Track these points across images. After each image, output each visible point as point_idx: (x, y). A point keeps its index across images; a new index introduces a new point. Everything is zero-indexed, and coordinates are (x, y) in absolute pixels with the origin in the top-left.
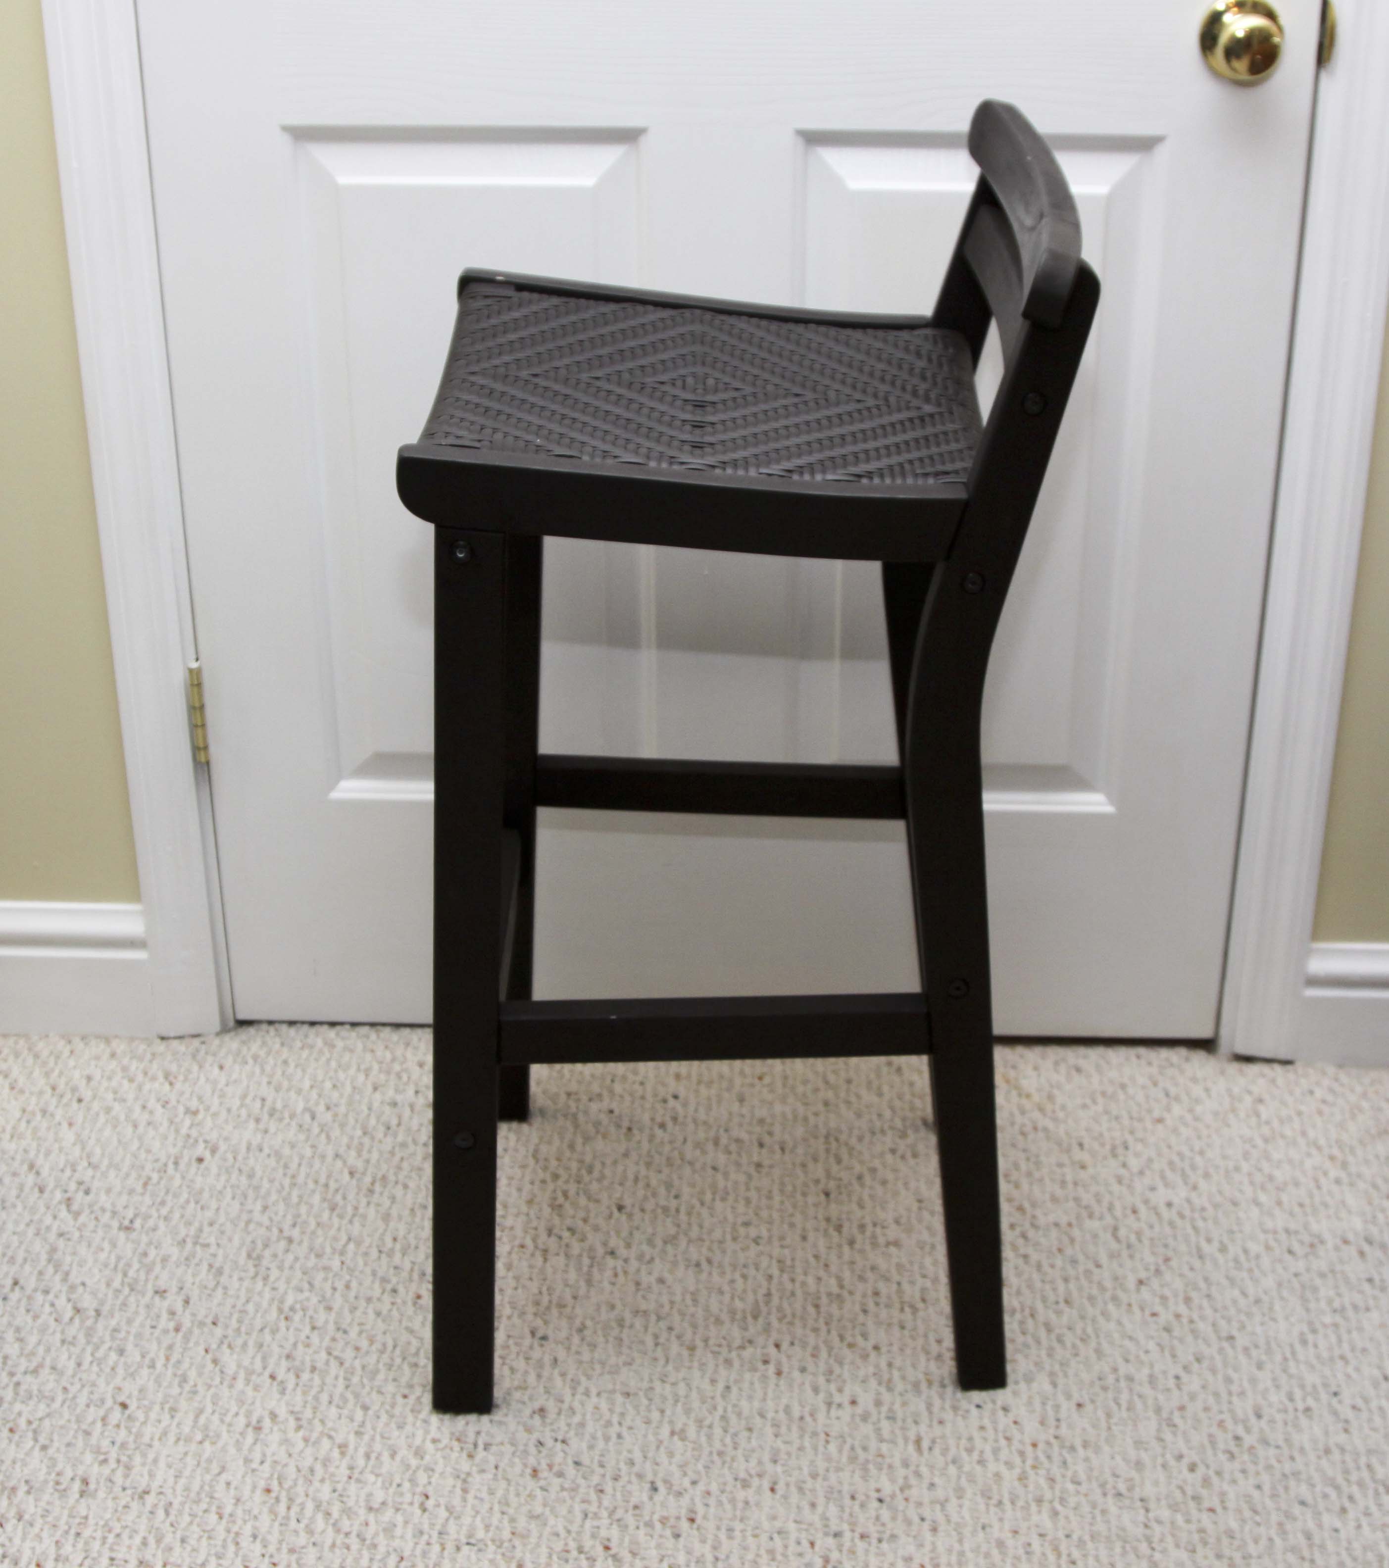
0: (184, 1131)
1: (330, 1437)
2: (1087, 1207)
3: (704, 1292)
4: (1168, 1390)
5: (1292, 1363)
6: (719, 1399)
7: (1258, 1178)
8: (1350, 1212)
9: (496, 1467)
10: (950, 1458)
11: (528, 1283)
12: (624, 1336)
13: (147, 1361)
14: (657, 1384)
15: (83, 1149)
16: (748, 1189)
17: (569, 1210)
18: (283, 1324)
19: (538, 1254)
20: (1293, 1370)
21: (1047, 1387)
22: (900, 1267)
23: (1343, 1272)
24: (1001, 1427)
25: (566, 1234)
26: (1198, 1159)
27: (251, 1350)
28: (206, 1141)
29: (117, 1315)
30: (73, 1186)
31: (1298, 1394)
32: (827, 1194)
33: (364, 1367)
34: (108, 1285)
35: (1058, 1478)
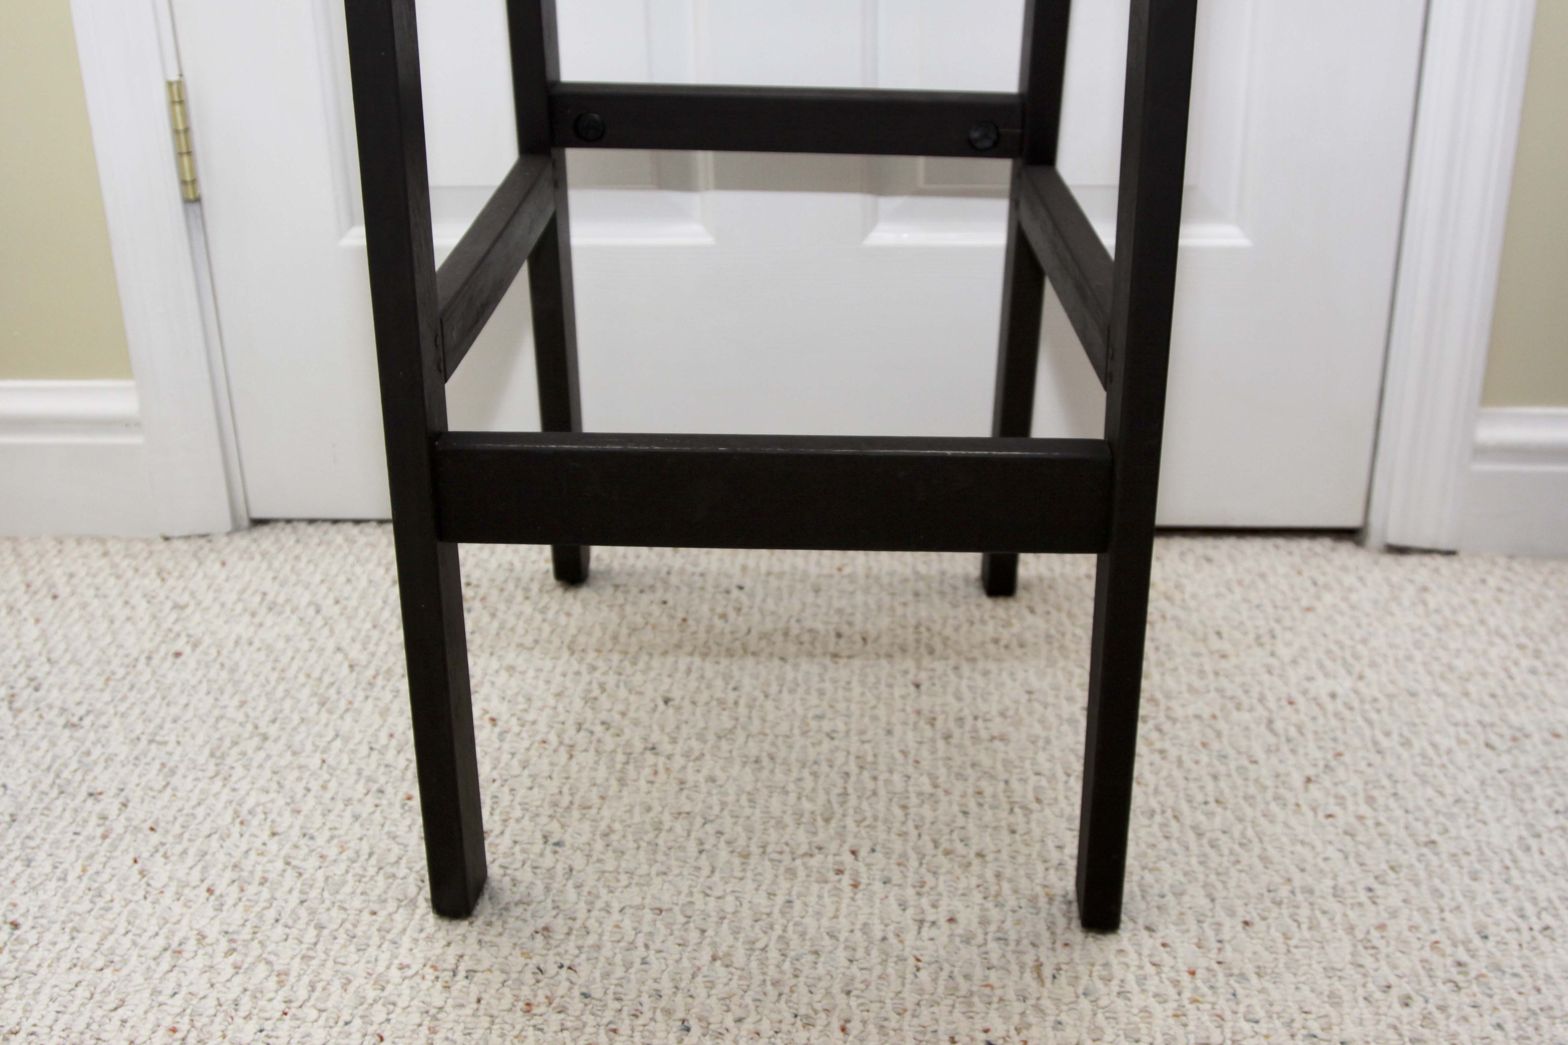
0: (165, 626)
1: (269, 963)
2: (1232, 698)
3: (765, 792)
4: (1360, 904)
5: (1514, 873)
6: (776, 914)
7: (1436, 667)
8: (1553, 703)
9: (479, 1001)
10: (1080, 990)
11: (547, 783)
12: (660, 841)
13: (58, 872)
14: (698, 898)
15: (45, 645)
16: (822, 680)
17: (605, 702)
18: (236, 829)
19: (563, 750)
20: (1517, 880)
21: (1204, 902)
22: (1007, 763)
23: (1558, 769)
24: (1146, 952)
25: (599, 729)
26: (1360, 648)
27: (190, 860)
28: (189, 636)
29: (36, 821)
30: (23, 682)
31: (1530, 910)
32: (917, 686)
33: (327, 878)
34: (34, 787)
35: (1228, 1015)
